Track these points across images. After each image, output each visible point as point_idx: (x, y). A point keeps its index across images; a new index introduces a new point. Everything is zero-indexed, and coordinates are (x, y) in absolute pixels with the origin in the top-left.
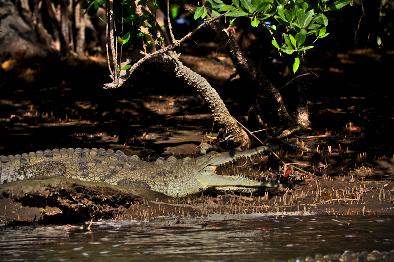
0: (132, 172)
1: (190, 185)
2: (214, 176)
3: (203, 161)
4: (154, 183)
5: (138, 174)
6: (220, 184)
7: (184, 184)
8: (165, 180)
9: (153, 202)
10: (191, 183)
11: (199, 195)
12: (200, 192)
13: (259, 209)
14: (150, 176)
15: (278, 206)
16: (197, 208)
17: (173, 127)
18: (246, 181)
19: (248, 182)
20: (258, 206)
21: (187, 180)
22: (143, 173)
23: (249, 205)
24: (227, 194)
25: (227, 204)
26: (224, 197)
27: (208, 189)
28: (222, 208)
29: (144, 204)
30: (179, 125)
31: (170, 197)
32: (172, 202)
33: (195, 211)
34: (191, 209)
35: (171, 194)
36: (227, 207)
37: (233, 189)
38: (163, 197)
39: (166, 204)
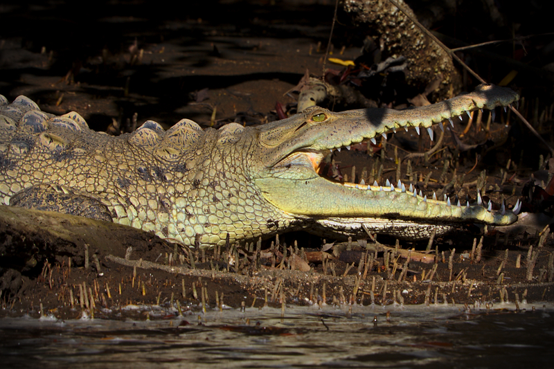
0: (60, 164)
1: (240, 209)
2: (315, 183)
3: (281, 135)
4: (128, 201)
5: (78, 171)
6: (334, 211)
7: (219, 205)
8: (161, 191)
9: (117, 259)
10: (242, 203)
11: (267, 240)
12: (268, 231)
13: (447, 289)
14: (115, 178)
15: (505, 282)
16: (253, 281)
17: (233, 28)
18: (414, 200)
19: (422, 206)
20: (446, 280)
21: (230, 195)
22: (94, 170)
23: (419, 278)
24: (354, 239)
25: (350, 273)
26: (343, 251)
27: (297, 224)
28: (333, 285)
29: (87, 264)
30: (256, 21)
31: (172, 246)
32: (176, 263)
33: (245, 292)
34: (235, 284)
35: (179, 237)
36: (349, 280)
37: (373, 226)
38: (149, 244)
39: (157, 266)
